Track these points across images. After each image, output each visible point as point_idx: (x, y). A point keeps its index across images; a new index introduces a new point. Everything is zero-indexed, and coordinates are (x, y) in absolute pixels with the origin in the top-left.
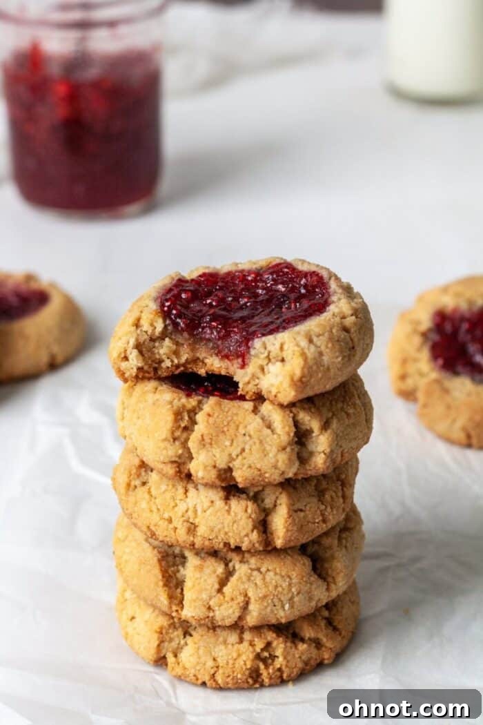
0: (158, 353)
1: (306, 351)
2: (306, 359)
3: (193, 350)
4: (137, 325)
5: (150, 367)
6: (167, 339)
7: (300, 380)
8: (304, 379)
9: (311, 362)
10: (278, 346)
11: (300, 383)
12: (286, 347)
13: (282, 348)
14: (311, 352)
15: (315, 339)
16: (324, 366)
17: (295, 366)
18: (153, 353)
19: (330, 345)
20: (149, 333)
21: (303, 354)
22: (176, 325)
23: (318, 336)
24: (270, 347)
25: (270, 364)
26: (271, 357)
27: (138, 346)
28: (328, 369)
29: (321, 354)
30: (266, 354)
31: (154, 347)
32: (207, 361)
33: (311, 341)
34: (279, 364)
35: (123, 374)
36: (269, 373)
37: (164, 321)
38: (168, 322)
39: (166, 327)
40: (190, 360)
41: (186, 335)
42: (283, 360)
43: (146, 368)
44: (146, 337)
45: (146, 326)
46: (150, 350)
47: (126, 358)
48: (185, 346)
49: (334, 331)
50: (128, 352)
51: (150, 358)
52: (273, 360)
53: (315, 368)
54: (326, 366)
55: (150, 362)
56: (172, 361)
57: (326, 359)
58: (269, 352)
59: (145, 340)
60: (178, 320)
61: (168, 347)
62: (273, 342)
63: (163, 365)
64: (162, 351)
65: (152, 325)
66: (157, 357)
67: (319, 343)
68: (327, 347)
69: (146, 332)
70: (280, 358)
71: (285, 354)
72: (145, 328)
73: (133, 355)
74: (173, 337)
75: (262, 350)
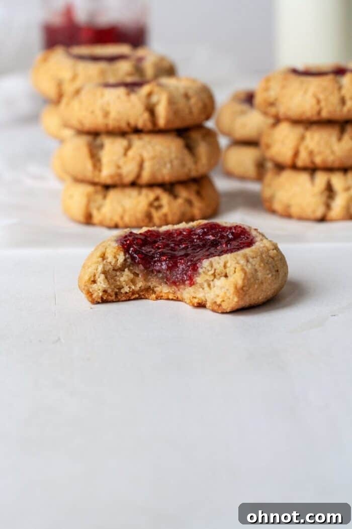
0: (119, 281)
1: (245, 268)
2: (245, 273)
3: (146, 280)
4: (103, 257)
5: (112, 291)
6: (126, 270)
7: (242, 288)
8: (245, 288)
9: (249, 276)
10: (222, 264)
11: (241, 291)
12: (228, 265)
13: (225, 266)
14: (249, 268)
15: (251, 260)
16: (258, 280)
17: (237, 278)
18: (115, 281)
19: (262, 265)
20: (112, 264)
21: (243, 270)
22: (133, 258)
23: (253, 258)
24: (216, 266)
25: (215, 280)
26: (216, 274)
27: (105, 272)
28: (262, 283)
29: (256, 271)
30: (212, 272)
31: (116, 276)
32: (156, 289)
33: (248, 261)
34: (223, 279)
35: (91, 295)
36: (214, 286)
37: (125, 255)
38: (127, 256)
39: (125, 260)
40: (143, 288)
41: (141, 267)
42: (226, 276)
43: (109, 291)
44: (110, 267)
45: (110, 258)
46: (114, 278)
47: (94, 282)
48: (140, 276)
49: (264, 256)
50: (97, 276)
51: (112, 284)
52: (218, 277)
53: (252, 280)
54: (260, 281)
55: (113, 287)
56: (130, 287)
57: (260, 274)
58: (215, 270)
59: (110, 269)
60: (135, 255)
61: (128, 275)
62: (218, 262)
63: (123, 291)
64: (122, 279)
65: (115, 257)
66: (118, 283)
67: (254, 263)
68: (260, 266)
69: (110, 263)
70: (224, 274)
71: (228, 270)
72: (109, 260)
73: (101, 279)
74: (131, 268)
75: (209, 268)
